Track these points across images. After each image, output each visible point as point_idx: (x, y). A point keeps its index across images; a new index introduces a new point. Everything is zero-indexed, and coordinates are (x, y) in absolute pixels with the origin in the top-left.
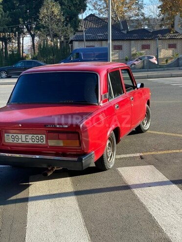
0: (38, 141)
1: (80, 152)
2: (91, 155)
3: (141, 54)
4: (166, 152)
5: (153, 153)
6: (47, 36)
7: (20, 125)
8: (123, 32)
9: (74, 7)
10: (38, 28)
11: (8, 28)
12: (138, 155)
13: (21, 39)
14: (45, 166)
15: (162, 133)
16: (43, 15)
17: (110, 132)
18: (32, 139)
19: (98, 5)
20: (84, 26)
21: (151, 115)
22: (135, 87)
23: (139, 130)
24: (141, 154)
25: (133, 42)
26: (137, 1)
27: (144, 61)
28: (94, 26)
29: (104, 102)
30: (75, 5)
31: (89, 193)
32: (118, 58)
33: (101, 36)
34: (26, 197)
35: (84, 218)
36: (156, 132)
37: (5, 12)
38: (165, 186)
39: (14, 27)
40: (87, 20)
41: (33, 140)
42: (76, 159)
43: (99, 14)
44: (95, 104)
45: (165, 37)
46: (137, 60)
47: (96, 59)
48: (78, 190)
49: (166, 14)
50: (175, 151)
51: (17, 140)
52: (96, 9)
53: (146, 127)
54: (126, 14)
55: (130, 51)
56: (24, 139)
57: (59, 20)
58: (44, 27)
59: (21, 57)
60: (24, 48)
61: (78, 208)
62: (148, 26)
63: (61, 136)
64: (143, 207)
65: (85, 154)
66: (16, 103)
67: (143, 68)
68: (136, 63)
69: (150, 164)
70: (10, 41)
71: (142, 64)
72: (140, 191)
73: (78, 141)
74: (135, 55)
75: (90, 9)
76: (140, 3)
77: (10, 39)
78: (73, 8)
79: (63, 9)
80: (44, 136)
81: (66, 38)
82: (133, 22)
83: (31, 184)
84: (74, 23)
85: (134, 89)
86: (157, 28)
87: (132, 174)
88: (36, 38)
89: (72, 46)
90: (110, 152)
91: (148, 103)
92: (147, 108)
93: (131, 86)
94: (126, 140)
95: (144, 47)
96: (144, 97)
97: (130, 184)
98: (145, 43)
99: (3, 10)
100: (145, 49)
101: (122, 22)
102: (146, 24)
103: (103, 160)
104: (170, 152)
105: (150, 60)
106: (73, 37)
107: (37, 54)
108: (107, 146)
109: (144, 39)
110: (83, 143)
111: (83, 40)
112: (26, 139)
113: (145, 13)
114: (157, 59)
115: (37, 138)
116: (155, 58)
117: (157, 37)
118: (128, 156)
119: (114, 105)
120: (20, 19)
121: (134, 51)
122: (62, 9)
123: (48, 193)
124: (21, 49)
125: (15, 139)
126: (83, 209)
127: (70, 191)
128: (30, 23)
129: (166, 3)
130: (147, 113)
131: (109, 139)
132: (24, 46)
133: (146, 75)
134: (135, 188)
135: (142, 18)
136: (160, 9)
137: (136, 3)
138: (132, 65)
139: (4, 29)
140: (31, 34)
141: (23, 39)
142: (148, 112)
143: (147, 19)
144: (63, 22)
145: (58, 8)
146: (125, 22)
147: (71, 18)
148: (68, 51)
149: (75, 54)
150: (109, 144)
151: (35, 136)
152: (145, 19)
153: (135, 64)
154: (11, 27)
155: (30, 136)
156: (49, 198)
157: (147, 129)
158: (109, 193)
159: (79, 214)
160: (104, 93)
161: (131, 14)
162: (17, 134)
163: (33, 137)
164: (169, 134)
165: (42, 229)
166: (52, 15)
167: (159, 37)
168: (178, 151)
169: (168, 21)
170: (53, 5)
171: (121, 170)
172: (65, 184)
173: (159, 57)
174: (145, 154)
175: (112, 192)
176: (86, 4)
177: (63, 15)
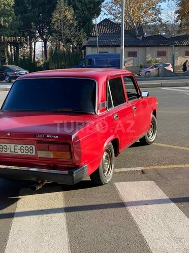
0: (27, 152)
1: (71, 164)
2: (84, 169)
3: (157, 61)
4: (169, 166)
5: (155, 167)
6: (59, 40)
7: (9, 134)
8: (139, 38)
9: (88, 11)
10: (50, 33)
11: (20, 32)
12: (139, 169)
13: (33, 44)
14: (34, 179)
15: (168, 146)
16: (55, 20)
17: (107, 143)
18: (21, 149)
19: (113, 9)
20: (97, 31)
21: (157, 127)
22: (139, 96)
23: (144, 142)
24: (143, 168)
25: (148, 48)
26: (154, 6)
27: (159, 68)
28: (108, 31)
29: (101, 111)
30: (89, 9)
31: (80, 210)
32: (132, 65)
33: (115, 42)
34: (13, 212)
35: (70, 238)
36: (162, 145)
37: (17, 15)
38: (163, 205)
39: (26, 31)
40: (101, 25)
41: (22, 151)
42: (66, 172)
43: (114, 19)
44: (91, 113)
45: (182, 44)
46: (152, 68)
47: (109, 65)
48: (69, 206)
49: (184, 20)
50: (179, 166)
51: (6, 150)
52: (111, 14)
53: (152, 138)
54: (142, 19)
55: (145, 58)
56: (12, 150)
57: (72, 25)
58: (56, 32)
59: (33, 62)
60: (36, 53)
61: (65, 226)
62: (166, 32)
63: (51, 147)
64: (136, 228)
65: (77, 167)
66: (9, 110)
67: (158, 76)
68: (151, 70)
69: (151, 180)
70: (22, 46)
71: (157, 72)
72: (135, 209)
73: (69, 153)
74: (150, 62)
75: (104, 14)
76: (157, 7)
77: (21, 44)
78: (86, 12)
79: (77, 13)
80: (34, 147)
81: (79, 44)
82: (150, 28)
83: (20, 198)
84: (87, 28)
85: (138, 97)
86: (174, 35)
87: (129, 191)
88: (48, 43)
89: (85, 52)
90: (108, 165)
91: (154, 113)
92: (153, 119)
93: (135, 95)
94: (128, 153)
95: (160, 54)
96: (149, 107)
97: (125, 201)
98: (161, 49)
99: (15, 13)
100: (161, 56)
101: (138, 28)
102: (163, 30)
103: (99, 174)
104: (174, 166)
105: (165, 67)
106: (86, 42)
107: (48, 59)
108: (104, 159)
109: (160, 46)
110: (75, 155)
111: (96, 46)
112: (15, 149)
113: (162, 18)
114: (173, 67)
115: (27, 148)
116: (171, 66)
117: (174, 44)
118: (129, 169)
119: (113, 115)
120: (32, 24)
121: (149, 58)
122: (75, 13)
123: (36, 209)
124: (33, 53)
125: (4, 149)
126: (70, 227)
127: (61, 207)
128: (43, 28)
129: (184, 9)
130: (152, 124)
131: (107, 151)
132: (36, 51)
133: (160, 83)
134: (131, 205)
135: (159, 23)
136: (178, 15)
137: (153, 8)
138: (146, 72)
139: (15, 33)
140: (42, 38)
141: (35, 44)
142: (154, 123)
143: (165, 25)
144: (76, 26)
145: (71, 12)
146: (141, 28)
147: (84, 23)
148: (80, 56)
149: (87, 60)
150: (107, 156)
151: (24, 146)
152: (162, 25)
153: (149, 72)
154: (23, 32)
155: (19, 146)
156: (37, 214)
157: (152, 140)
158: (101, 210)
159: (65, 234)
160: (102, 101)
161: (147, 20)
162: (6, 143)
163: (22, 148)
164: (175, 147)
165: (22, 249)
166: (65, 19)
167: (176, 43)
168: (183, 166)
169: (186, 27)
170: (66, 9)
171: (118, 185)
172: (57, 199)
173: (175, 65)
174: (147, 168)
175: (105, 210)
176: (100, 9)
177: (76, 19)
